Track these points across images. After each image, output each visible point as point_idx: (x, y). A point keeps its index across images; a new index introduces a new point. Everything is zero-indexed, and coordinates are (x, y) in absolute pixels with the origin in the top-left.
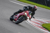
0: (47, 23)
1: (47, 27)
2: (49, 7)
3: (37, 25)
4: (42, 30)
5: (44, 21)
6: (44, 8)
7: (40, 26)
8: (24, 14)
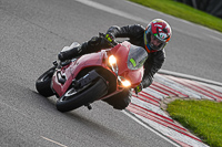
2: (209, 12)
6: (181, 17)
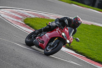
0: (33, 16)
1: (32, 23)
3: (16, 20)
4: (24, 28)
5: (27, 14)
7: (20, 22)
8: (60, 34)
